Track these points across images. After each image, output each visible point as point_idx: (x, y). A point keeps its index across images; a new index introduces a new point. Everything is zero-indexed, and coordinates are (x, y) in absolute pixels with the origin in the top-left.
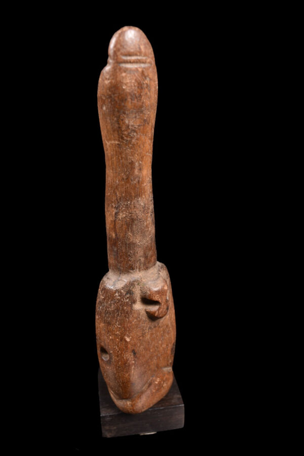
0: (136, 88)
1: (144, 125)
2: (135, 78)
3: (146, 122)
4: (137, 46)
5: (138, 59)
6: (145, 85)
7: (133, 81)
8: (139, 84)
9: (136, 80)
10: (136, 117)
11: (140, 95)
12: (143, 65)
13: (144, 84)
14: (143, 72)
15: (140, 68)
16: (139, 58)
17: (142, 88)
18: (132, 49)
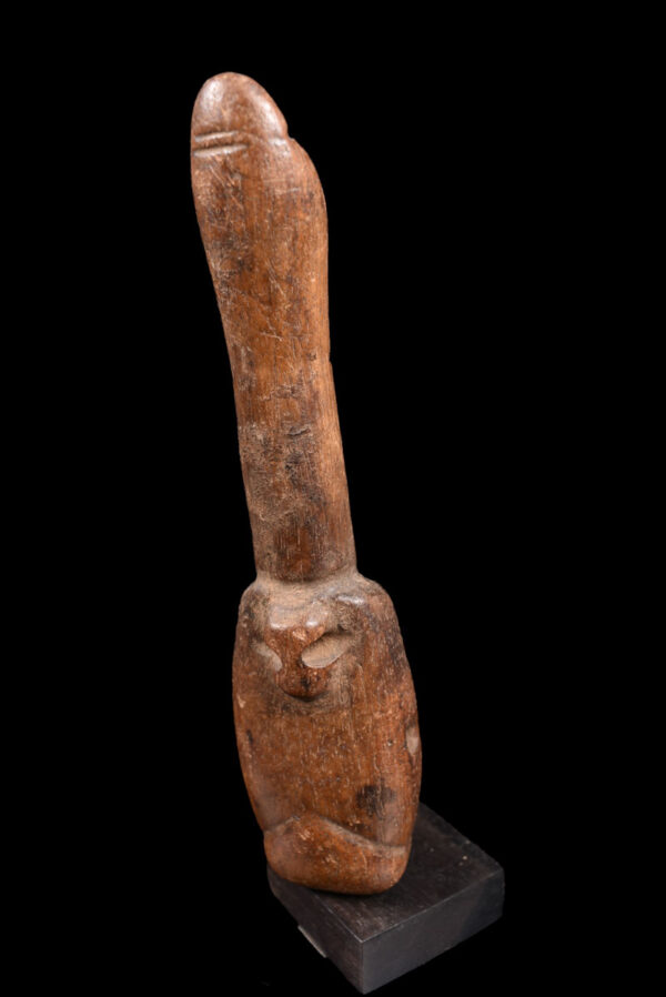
0: (214, 198)
1: (240, 272)
2: (210, 178)
3: (245, 267)
4: (216, 112)
5: (217, 139)
6: (231, 191)
7: (209, 184)
8: (217, 189)
9: (213, 183)
10: (222, 256)
11: (222, 211)
12: (227, 151)
13: (228, 187)
14: (225, 162)
15: (219, 155)
16: (219, 136)
17: (225, 197)
18: (207, 120)
